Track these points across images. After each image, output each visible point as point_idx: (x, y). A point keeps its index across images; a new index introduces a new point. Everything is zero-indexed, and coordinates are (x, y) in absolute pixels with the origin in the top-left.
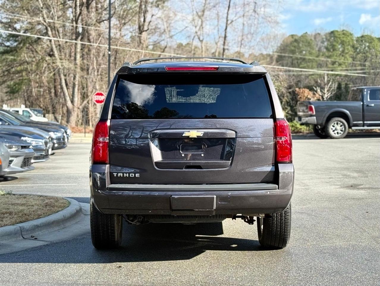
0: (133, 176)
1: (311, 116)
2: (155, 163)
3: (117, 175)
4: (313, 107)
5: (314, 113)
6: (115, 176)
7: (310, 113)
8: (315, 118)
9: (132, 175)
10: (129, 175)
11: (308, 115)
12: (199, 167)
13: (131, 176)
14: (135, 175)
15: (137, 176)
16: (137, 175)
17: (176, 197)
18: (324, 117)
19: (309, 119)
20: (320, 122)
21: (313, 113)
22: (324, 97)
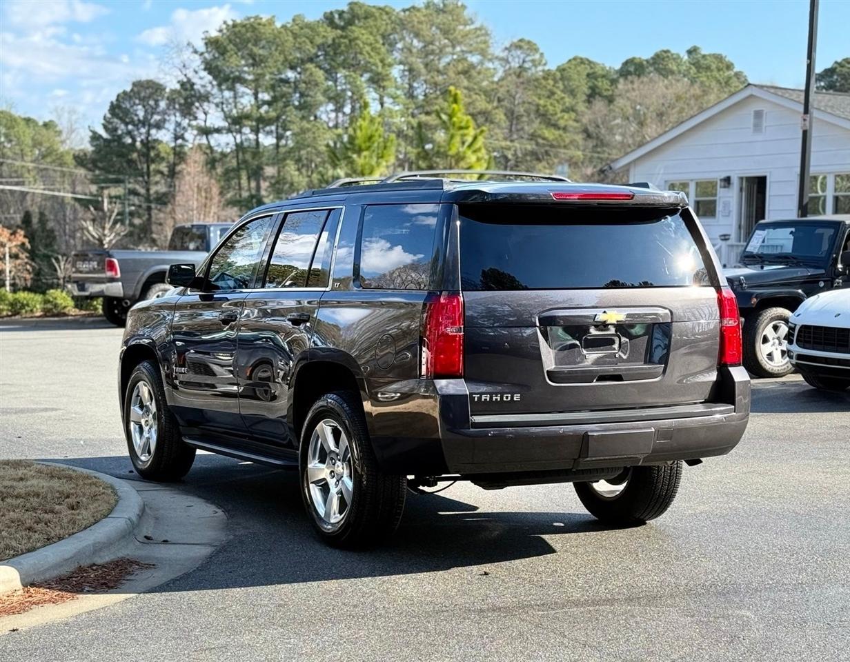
0: (509, 399)
1: (112, 280)
2: (548, 371)
3: (480, 398)
4: (116, 261)
5: (119, 275)
6: (476, 399)
7: (109, 274)
8: (120, 284)
9: (507, 398)
10: (502, 398)
11: (106, 278)
12: (618, 378)
13: (505, 399)
14: (512, 397)
15: (515, 399)
16: (517, 397)
17: (595, 434)
18: (138, 283)
19: (107, 288)
20: (131, 293)
21: (116, 274)
22: (104, 242)
